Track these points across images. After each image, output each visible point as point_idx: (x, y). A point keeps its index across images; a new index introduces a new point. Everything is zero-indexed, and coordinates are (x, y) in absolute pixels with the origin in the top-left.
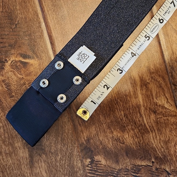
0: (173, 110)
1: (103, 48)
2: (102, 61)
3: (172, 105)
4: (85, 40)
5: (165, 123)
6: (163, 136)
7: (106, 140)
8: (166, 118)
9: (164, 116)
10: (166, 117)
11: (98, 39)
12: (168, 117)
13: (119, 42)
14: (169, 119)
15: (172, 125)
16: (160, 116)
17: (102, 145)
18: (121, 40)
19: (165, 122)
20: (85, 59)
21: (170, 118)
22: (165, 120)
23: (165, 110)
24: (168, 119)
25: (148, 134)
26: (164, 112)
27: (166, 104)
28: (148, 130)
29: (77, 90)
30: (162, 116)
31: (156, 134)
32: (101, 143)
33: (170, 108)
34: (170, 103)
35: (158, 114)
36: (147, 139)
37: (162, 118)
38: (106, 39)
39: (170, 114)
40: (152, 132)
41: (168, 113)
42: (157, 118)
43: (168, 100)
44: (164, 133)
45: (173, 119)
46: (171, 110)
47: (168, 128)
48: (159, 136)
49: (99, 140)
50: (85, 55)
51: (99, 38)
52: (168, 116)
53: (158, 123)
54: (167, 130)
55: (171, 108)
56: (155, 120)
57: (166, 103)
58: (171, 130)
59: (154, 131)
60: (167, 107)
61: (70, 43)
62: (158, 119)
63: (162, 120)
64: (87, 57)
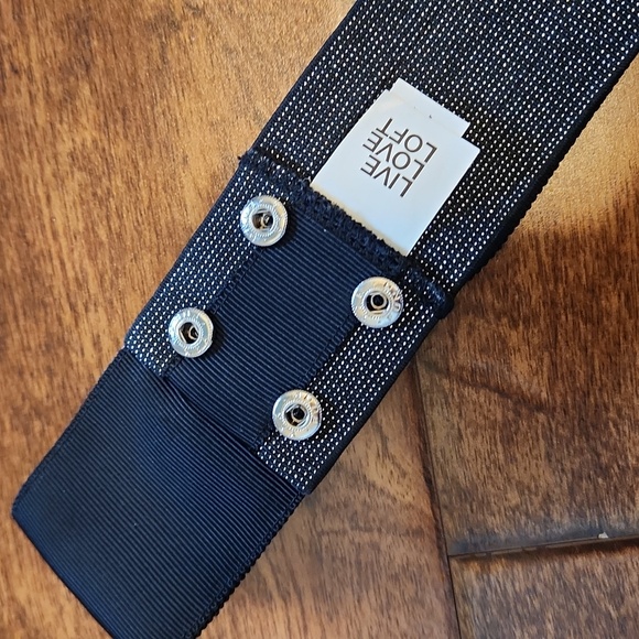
0: (409, 499)
1: (517, 86)
2: (518, 169)
3: (404, 474)
4: (402, 49)
5: (359, 563)
6: (344, 631)
7: (46, 603)
8: (366, 537)
9: (360, 529)
10: (369, 530)
11: (482, 37)
12: (376, 534)
13: (612, 45)
14: (383, 547)
15: (395, 578)
16: (337, 525)
17: (23, 625)
18: (625, 28)
19: (358, 556)
20: (414, 167)
21: (386, 541)
22: (359, 548)
23: (364, 494)
24: (376, 547)
25: (263, 605)
26: (359, 507)
27: (372, 465)
28: (265, 584)
29: (379, 361)
30: (347, 526)
31: (303, 612)
32: (21, 617)
33: (394, 489)
34: (399, 460)
35: (325, 511)
36: (258, 632)
37: (345, 532)
38: (533, 32)
39: (392, 519)
40: (285, 600)
41: (382, 511)
42: (320, 534)
43: (389, 445)
44: (348, 615)
45: (402, 550)
46: (399, 497)
47: (372, 593)
48: (321, 624)
49: (13, 599)
50: (413, 143)
51: (486, 32)
52: (380, 530)
53: (321, 560)
54: (365, 604)
55: (400, 489)
56: (306, 540)
57: (372, 458)
58: (388, 603)
59: (294, 597)
60: (379, 483)
61: (318, 72)
62: (325, 540)
63: (345, 546)
64: (426, 150)
